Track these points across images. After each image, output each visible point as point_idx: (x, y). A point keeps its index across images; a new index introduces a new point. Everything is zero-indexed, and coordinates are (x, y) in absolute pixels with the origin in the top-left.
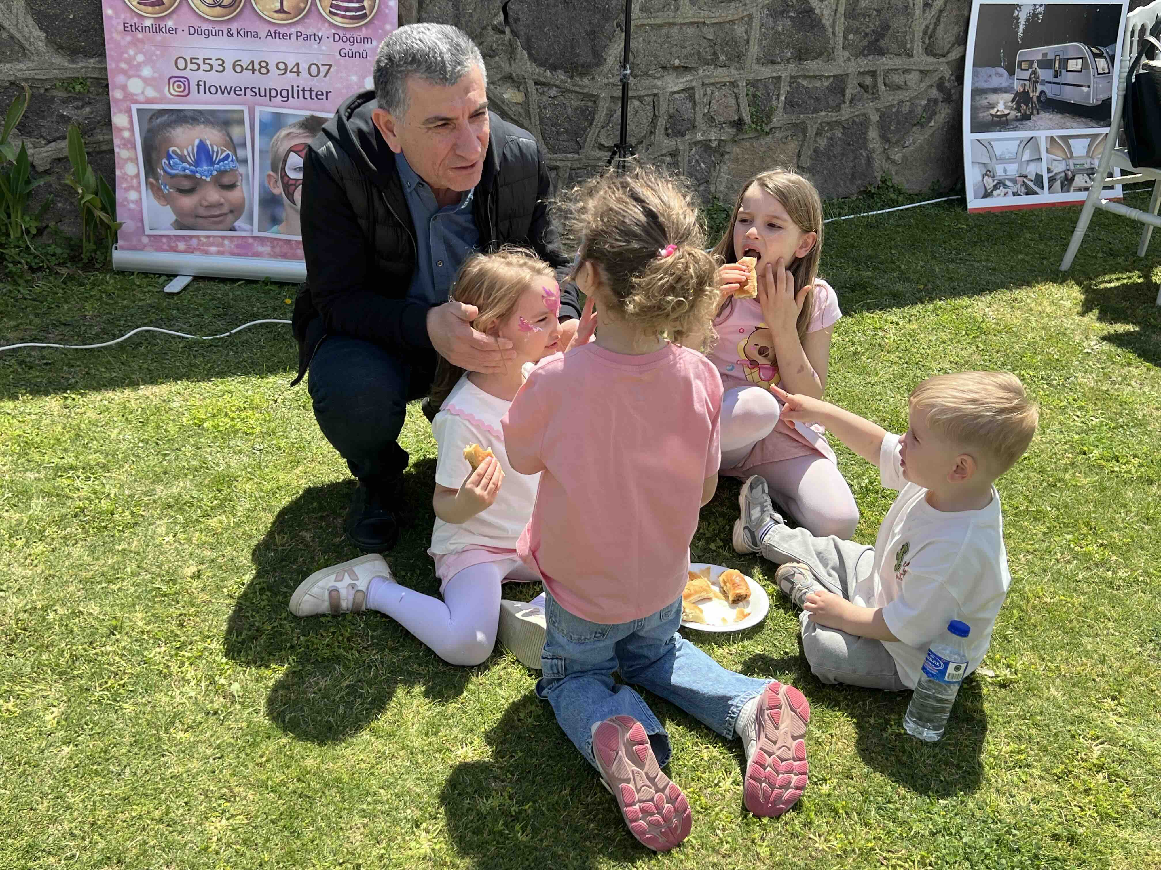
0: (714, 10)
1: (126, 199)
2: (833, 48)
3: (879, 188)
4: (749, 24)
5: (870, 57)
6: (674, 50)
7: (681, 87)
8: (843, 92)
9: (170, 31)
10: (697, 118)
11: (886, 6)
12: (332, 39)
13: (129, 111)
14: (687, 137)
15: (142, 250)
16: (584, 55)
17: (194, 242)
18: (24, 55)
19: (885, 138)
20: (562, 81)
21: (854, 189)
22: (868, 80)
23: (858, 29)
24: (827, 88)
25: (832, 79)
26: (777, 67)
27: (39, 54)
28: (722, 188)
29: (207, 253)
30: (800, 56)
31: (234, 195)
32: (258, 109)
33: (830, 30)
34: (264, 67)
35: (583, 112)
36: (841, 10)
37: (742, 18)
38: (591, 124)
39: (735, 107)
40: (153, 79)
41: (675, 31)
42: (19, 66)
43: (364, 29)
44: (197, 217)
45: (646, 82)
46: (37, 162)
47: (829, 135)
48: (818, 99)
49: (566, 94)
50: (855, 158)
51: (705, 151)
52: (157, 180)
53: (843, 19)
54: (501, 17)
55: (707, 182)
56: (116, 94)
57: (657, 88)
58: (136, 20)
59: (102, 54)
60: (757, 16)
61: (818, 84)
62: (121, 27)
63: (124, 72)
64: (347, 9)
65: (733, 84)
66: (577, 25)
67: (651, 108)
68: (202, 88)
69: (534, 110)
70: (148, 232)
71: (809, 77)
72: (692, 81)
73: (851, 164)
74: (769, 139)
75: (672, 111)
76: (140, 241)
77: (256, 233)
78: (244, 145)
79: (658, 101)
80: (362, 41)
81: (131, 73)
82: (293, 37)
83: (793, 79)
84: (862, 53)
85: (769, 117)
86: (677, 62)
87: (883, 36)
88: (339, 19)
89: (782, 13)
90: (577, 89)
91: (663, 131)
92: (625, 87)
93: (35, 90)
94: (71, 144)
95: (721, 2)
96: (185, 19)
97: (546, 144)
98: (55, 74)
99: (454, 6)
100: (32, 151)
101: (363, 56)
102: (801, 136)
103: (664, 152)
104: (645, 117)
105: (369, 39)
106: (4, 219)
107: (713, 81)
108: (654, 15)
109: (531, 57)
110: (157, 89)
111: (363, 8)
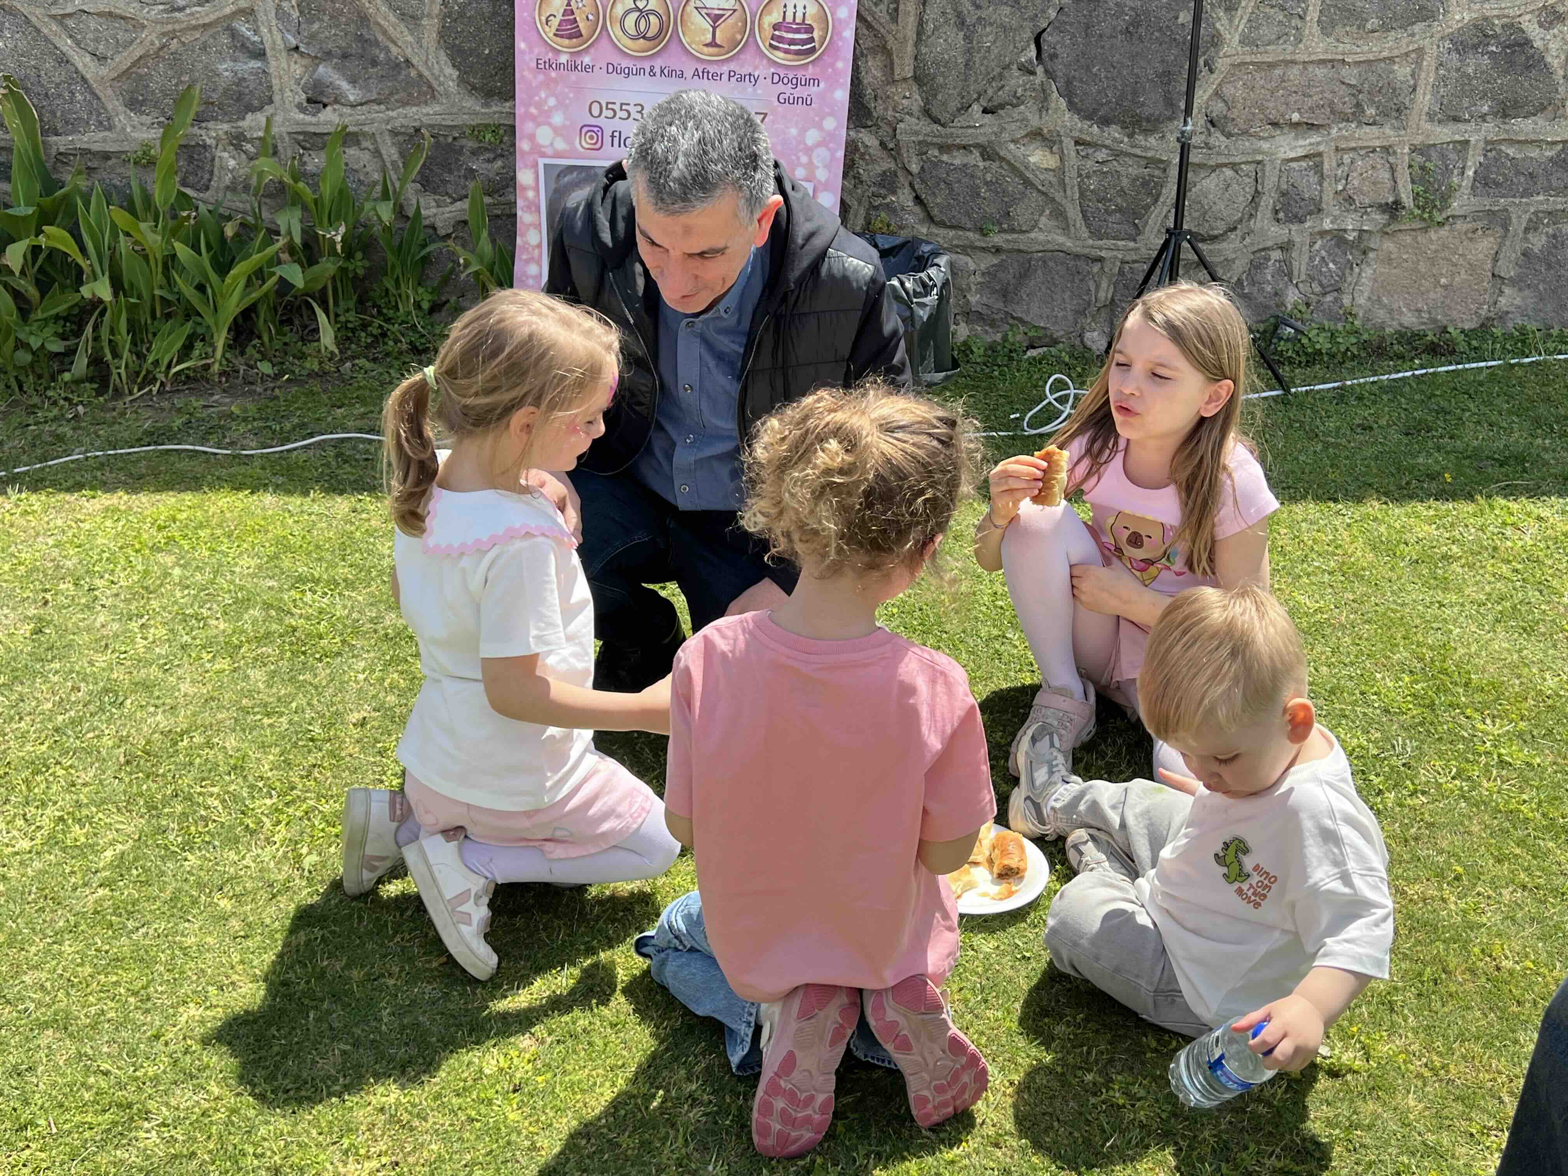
0: (1360, 43)
1: (525, 274)
2: (1564, 100)
4: (1418, 63)
6: (1291, 99)
7: (1301, 152)
9: (585, 69)
10: (1325, 198)
12: (769, 80)
13: (535, 166)
14: (1307, 225)
16: (1152, 105)
18: (433, 97)
20: (1115, 140)
24: (1551, 159)
25: (1560, 147)
26: (1462, 126)
27: (447, 95)
28: (1362, 301)
30: (1505, 111)
35: (1145, 184)
37: (1407, 54)
38: (1156, 201)
39: (1389, 184)
40: (564, 127)
41: (1294, 72)
42: (428, 110)
43: (810, 67)
45: (1245, 144)
46: (439, 224)
47: (1550, 230)
48: (1532, 176)
49: (1121, 159)
51: (1338, 245)
54: (1032, 52)
55: (1338, 290)
56: (522, 144)
57: (1263, 153)
58: (550, 56)
60: (1432, 52)
61: (1534, 153)
62: (534, 64)
63: (533, 119)
64: (792, 42)
65: (1386, 149)
66: (1144, 64)
67: (1252, 180)
68: (616, 140)
69: (1072, 179)
71: (1519, 142)
72: (1318, 144)
74: (1444, 232)
75: (1284, 187)
79: (1263, 170)
80: (808, 83)
81: (540, 119)
82: (725, 77)
83: (1490, 145)
85: (1445, 199)
86: (1296, 117)
88: (781, 54)
89: (1475, 47)
90: (1138, 152)
91: (1269, 214)
92: (1185, 150)
93: (441, 139)
94: (473, 205)
95: (1373, 31)
96: (604, 54)
97: (1088, 226)
98: (464, 119)
99: (966, 37)
100: (434, 210)
101: (806, 102)
102: (1500, 231)
103: (1269, 244)
104: (1242, 193)
105: (816, 81)
106: (392, 290)
107: (1353, 145)
108: (1261, 49)
109: (1072, 106)
110: (568, 141)
111: (812, 40)
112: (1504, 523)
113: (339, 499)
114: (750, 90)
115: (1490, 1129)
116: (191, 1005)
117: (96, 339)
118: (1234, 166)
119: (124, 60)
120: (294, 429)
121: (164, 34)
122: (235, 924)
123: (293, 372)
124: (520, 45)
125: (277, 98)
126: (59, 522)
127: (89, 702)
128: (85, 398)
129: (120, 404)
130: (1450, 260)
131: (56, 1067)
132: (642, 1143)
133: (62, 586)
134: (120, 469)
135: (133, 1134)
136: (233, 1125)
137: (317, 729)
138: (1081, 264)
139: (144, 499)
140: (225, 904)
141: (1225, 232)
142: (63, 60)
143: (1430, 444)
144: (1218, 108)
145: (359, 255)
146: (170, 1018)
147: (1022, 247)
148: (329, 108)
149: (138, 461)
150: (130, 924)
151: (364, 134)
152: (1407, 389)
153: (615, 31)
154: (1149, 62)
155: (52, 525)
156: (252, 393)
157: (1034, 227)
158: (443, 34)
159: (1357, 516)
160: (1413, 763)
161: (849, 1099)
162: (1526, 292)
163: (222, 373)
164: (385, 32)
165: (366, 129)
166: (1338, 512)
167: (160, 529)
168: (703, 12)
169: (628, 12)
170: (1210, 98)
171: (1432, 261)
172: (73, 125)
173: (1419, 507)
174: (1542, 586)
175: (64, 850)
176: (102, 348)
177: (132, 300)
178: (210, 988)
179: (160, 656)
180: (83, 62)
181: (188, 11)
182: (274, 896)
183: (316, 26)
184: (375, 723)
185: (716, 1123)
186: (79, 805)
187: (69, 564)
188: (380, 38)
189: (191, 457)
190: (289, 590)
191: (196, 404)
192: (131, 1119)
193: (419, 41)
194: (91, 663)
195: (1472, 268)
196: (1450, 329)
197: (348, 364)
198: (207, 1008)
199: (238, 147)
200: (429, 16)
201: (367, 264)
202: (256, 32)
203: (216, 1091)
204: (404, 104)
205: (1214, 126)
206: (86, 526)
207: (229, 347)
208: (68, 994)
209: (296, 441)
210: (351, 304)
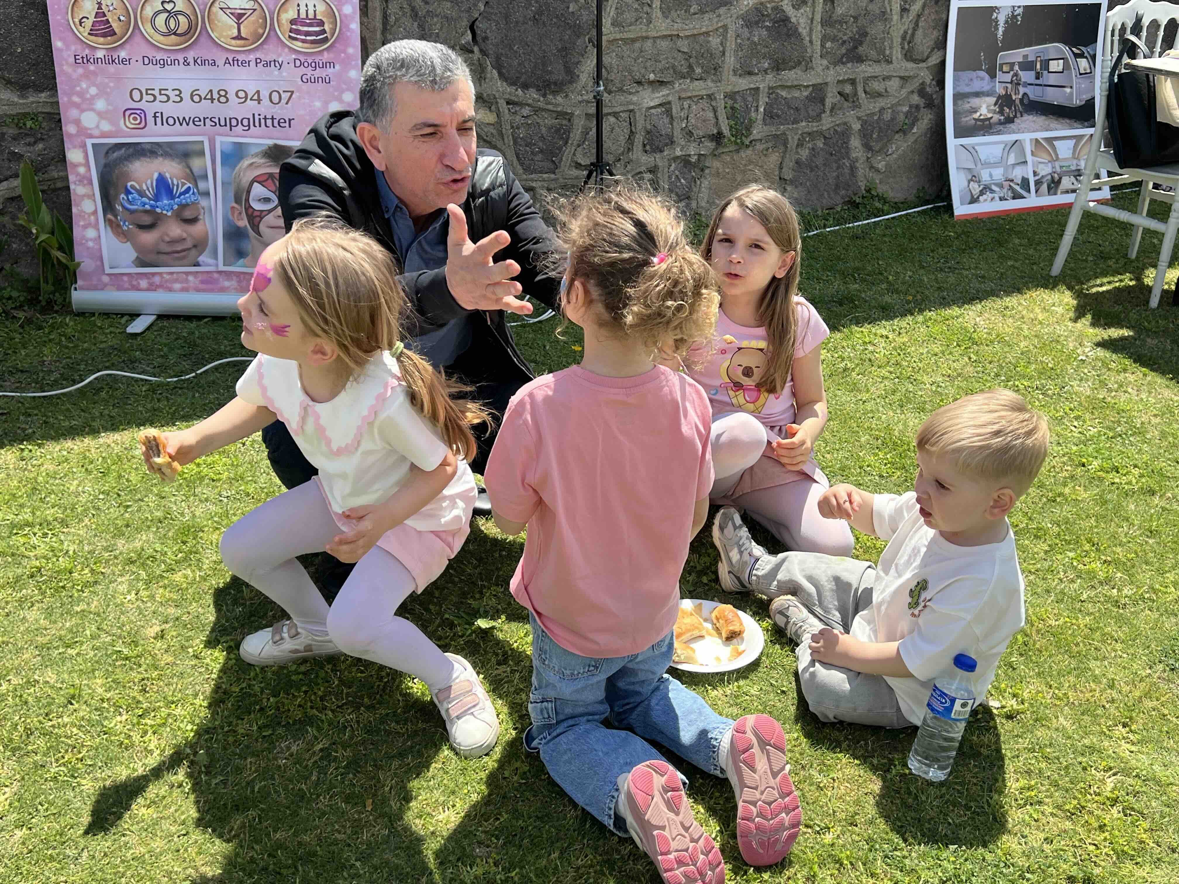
0: (687, 22)
1: (83, 237)
2: (811, 57)
3: (863, 197)
4: (724, 35)
5: (849, 65)
6: (648, 64)
7: (657, 102)
8: (822, 101)
9: (123, 61)
10: (675, 134)
11: (863, 12)
12: (292, 65)
13: (84, 146)
14: (665, 153)
15: (102, 289)
16: (557, 72)
17: (157, 280)
19: (867, 147)
20: (534, 99)
21: (838, 200)
22: (848, 89)
23: (835, 36)
24: (807, 97)
26: (754, 78)
28: (703, 204)
29: (170, 290)
30: (778, 66)
31: (197, 229)
32: (219, 139)
33: (808, 39)
34: (223, 96)
35: (558, 131)
36: (818, 17)
37: (717, 30)
38: (567, 143)
39: (713, 121)
40: (107, 112)
41: (649, 43)
43: (325, 53)
44: (159, 253)
45: (621, 98)
47: (810, 145)
48: (797, 109)
49: (539, 113)
50: (838, 168)
51: (685, 166)
52: (116, 216)
53: (819, 27)
54: (469, 37)
55: (688, 198)
56: (69, 129)
57: (633, 104)
58: (87, 51)
59: (53, 88)
60: (732, 27)
61: (796, 94)
62: (72, 60)
63: (77, 106)
64: (307, 34)
65: (710, 97)
66: (548, 42)
67: (627, 124)
68: (159, 120)
69: (507, 130)
70: (108, 271)
71: (788, 87)
72: (668, 95)
73: (835, 174)
74: (749, 152)
75: (649, 127)
76: (100, 280)
77: (222, 268)
78: (205, 177)
79: (634, 116)
80: (324, 66)
81: (84, 106)
82: (252, 64)
83: (772, 90)
84: (840, 61)
85: (748, 129)
86: (652, 77)
87: (861, 43)
88: (300, 44)
89: (757, 23)
90: (550, 107)
91: (640, 147)
94: (24, 183)
95: (695, 14)
96: (138, 49)
97: (522, 164)
98: (4, 110)
99: (420, 26)
101: (327, 81)
102: (782, 149)
103: (643, 168)
104: (622, 133)
105: (332, 64)
107: (690, 94)
108: (626, 29)
109: (502, 76)
110: (112, 123)
114: (276, 73)
118: (615, 114)
124: (57, 44)
141: (613, 162)
153: (147, 29)
154: (552, 41)
162: (800, 188)
168: (228, 11)
169: (157, 13)
195: (767, 175)
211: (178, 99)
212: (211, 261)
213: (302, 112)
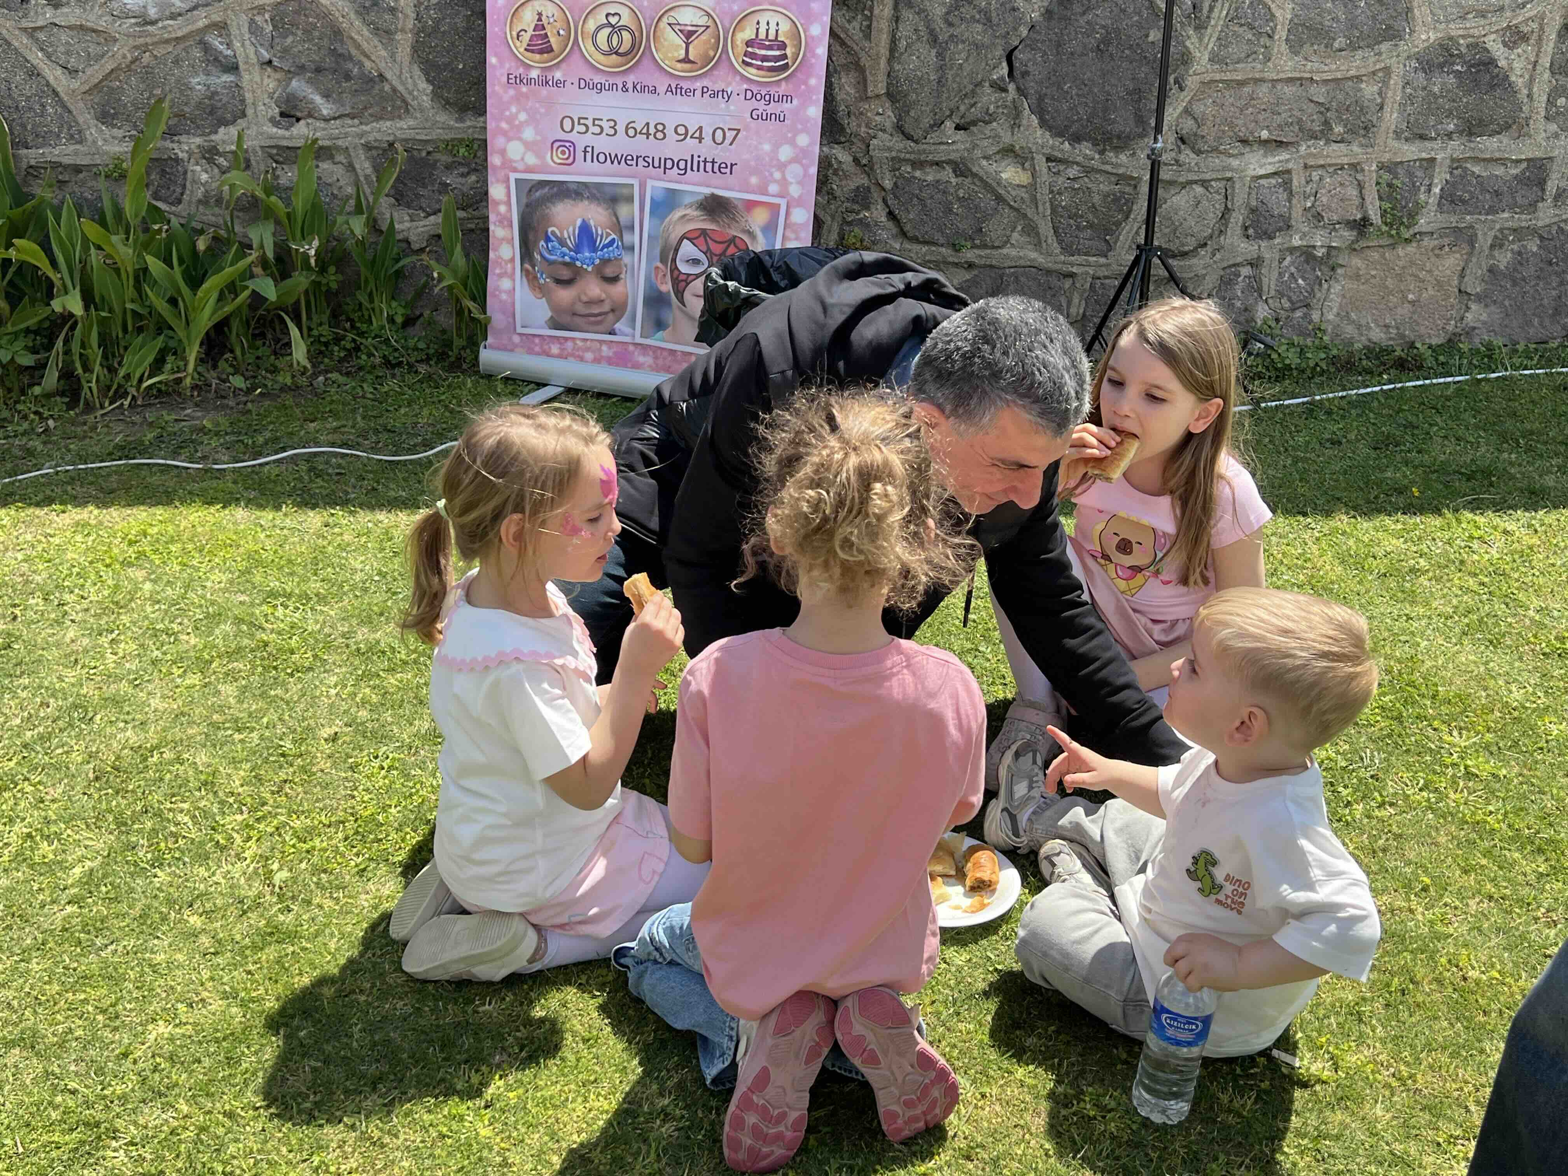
0: (1328, 61)
1: (497, 288)
2: (1527, 119)
4: (1385, 83)
6: (1261, 117)
7: (1270, 169)
8: (1541, 184)
9: (557, 84)
10: (1294, 215)
12: (742, 96)
13: (507, 180)
14: (1276, 241)
15: (512, 350)
16: (1122, 122)
17: (569, 344)
18: (407, 111)
20: (1085, 156)
21: (1557, 331)
24: (1516, 177)
26: (1428, 144)
27: (421, 109)
28: (1331, 317)
29: (582, 359)
30: (1471, 129)
31: (617, 290)
32: (650, 183)
33: (1525, 92)
34: (661, 130)
35: (1116, 200)
36: (1546, 61)
37: (1374, 73)
38: (1127, 217)
39: (1357, 201)
40: (535, 142)
41: (1264, 88)
42: (402, 124)
43: (783, 83)
44: (574, 314)
45: (1216, 161)
46: (412, 238)
47: (1515, 247)
48: (1497, 193)
49: (1093, 176)
51: (1307, 262)
52: (533, 267)
53: (1547, 75)
54: (1004, 70)
55: (1307, 306)
56: (494, 160)
57: (1232, 170)
58: (521, 70)
59: (480, 110)
60: (1398, 71)
61: (1499, 171)
62: (505, 79)
63: (505, 133)
64: (765, 59)
65: (1355, 167)
66: (1114, 81)
67: (1221, 197)
68: (589, 156)
69: (1044, 195)
70: (519, 330)
71: (1484, 160)
72: (1287, 161)
73: (1554, 293)
74: (1411, 249)
75: (1254, 203)
76: (510, 339)
77: (638, 340)
78: (631, 228)
79: (1233, 188)
80: (780, 99)
81: (511, 134)
82: (698, 93)
83: (1456, 164)
85: (1412, 216)
86: (1265, 134)
88: (753, 71)
89: (1441, 66)
90: (1108, 168)
91: (1239, 231)
92: (1155, 167)
93: (415, 153)
94: (446, 218)
95: (1341, 50)
96: (576, 70)
97: (1060, 242)
98: (436, 134)
99: (939, 55)
100: (407, 225)
101: (780, 118)
102: (1466, 248)
103: (1239, 260)
104: (1212, 210)
105: (788, 98)
106: (366, 304)
107: (1322, 162)
108: (1230, 68)
109: (1043, 123)
110: (540, 156)
111: (785, 57)
112: (1471, 537)
113: (311, 514)
114: (723, 105)
115: (1457, 1138)
116: (161, 1023)
117: (67, 352)
118: (1204, 183)
119: (95, 73)
120: (266, 443)
121: (136, 47)
122: (205, 941)
123: (266, 386)
124: (492, 60)
125: (250, 112)
126: (29, 537)
127: (59, 718)
128: (55, 412)
129: (90, 418)
130: (1416, 276)
131: (23, 1085)
132: (614, 1159)
133: (31, 601)
134: (92, 483)
135: (101, 1153)
136: (202, 1142)
137: (288, 744)
138: (1054, 281)
139: (115, 514)
140: (195, 921)
141: (1196, 249)
142: (34, 73)
143: (1398, 458)
144: (1188, 125)
145: (332, 269)
146: (139, 1036)
147: (994, 263)
148: (302, 122)
149: (109, 475)
150: (99, 942)
151: (338, 148)
152: (1376, 404)
153: (587, 47)
154: (1119, 79)
155: (21, 539)
156: (224, 407)
157: (1006, 242)
158: (416, 49)
159: (1326, 530)
160: (1381, 775)
161: (821, 1113)
162: (1493, 308)
163: (195, 387)
164: (358, 47)
165: (340, 143)
166: (1307, 526)
167: (131, 543)
168: (677, 28)
169: (600, 28)
170: (1180, 116)
171: (1400, 278)
172: (43, 138)
173: (1388, 521)
174: (1508, 600)
175: (31, 867)
176: (73, 362)
177: (103, 314)
178: (179, 1006)
179: (129, 672)
180: (54, 75)
181: (160, 25)
182: (245, 912)
183: (290, 40)
184: (348, 739)
185: (688, 1138)
186: (47, 822)
187: (38, 579)
188: (354, 52)
189: (162, 472)
190: (260, 605)
191: (167, 418)
192: (99, 1138)
193: (393, 56)
194: (60, 679)
195: (1439, 284)
196: (1418, 345)
197: (321, 378)
198: (176, 1026)
199: (211, 161)
200: (403, 30)
201: (340, 277)
202: (229, 45)
203: (185, 1109)
204: (379, 118)
205: (1184, 142)
206: (56, 540)
207: (201, 361)
208: (35, 1012)
209: (268, 455)
210: (325, 318)
211: (612, 132)
212: (628, 330)
213: (746, 156)
